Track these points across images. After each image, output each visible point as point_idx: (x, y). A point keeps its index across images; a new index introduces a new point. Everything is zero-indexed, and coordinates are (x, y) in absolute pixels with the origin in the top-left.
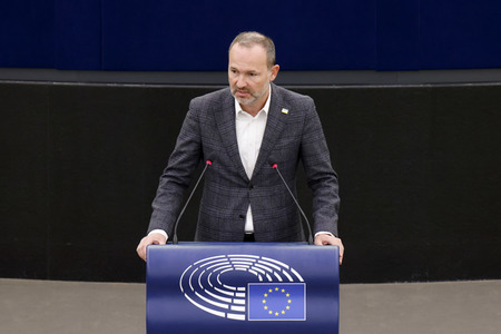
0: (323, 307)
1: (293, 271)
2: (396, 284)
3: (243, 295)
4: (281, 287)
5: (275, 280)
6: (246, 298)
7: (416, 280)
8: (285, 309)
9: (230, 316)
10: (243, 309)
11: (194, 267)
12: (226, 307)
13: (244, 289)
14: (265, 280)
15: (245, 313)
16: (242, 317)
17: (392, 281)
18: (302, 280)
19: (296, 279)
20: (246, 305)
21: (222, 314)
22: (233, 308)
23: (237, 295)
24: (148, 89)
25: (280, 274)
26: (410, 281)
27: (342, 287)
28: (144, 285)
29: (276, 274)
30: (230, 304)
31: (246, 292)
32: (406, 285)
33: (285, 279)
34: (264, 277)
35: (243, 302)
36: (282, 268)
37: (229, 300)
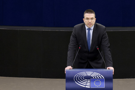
0: (109, 85)
1: (101, 75)
2: (127, 79)
3: (89, 82)
4: (98, 80)
5: (97, 78)
6: (90, 82)
7: (132, 78)
8: (100, 85)
9: (86, 87)
10: (89, 85)
11: (77, 75)
12: (85, 84)
13: (89, 80)
14: (95, 78)
15: (90, 86)
16: (89, 87)
17: (126, 78)
18: (104, 78)
19: (102, 78)
20: (90, 84)
21: (84, 86)
22: (87, 85)
23: (88, 81)
24: (66, 31)
25: (98, 76)
26: (130, 78)
27: (113, 80)
28: (65, 79)
29: (97, 76)
30: (86, 84)
31: (90, 81)
32: (129, 79)
33: (100, 78)
34: (94, 77)
35: (89, 83)
36: (99, 75)
37: (86, 83)
